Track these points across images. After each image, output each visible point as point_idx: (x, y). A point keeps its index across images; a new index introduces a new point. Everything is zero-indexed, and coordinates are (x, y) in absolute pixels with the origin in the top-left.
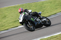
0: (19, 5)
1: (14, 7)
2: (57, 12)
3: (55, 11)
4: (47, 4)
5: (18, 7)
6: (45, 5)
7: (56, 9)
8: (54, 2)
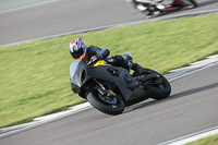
0: (38, 41)
1: (20, 50)
2: (170, 66)
3: (164, 63)
4: (137, 38)
5: (31, 49)
6: (128, 40)
7: (169, 54)
8: (161, 30)
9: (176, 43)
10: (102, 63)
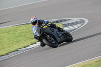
2: (19, 47)
3: (16, 46)
7: (18, 42)
9: (21, 36)
10: (46, 26)
